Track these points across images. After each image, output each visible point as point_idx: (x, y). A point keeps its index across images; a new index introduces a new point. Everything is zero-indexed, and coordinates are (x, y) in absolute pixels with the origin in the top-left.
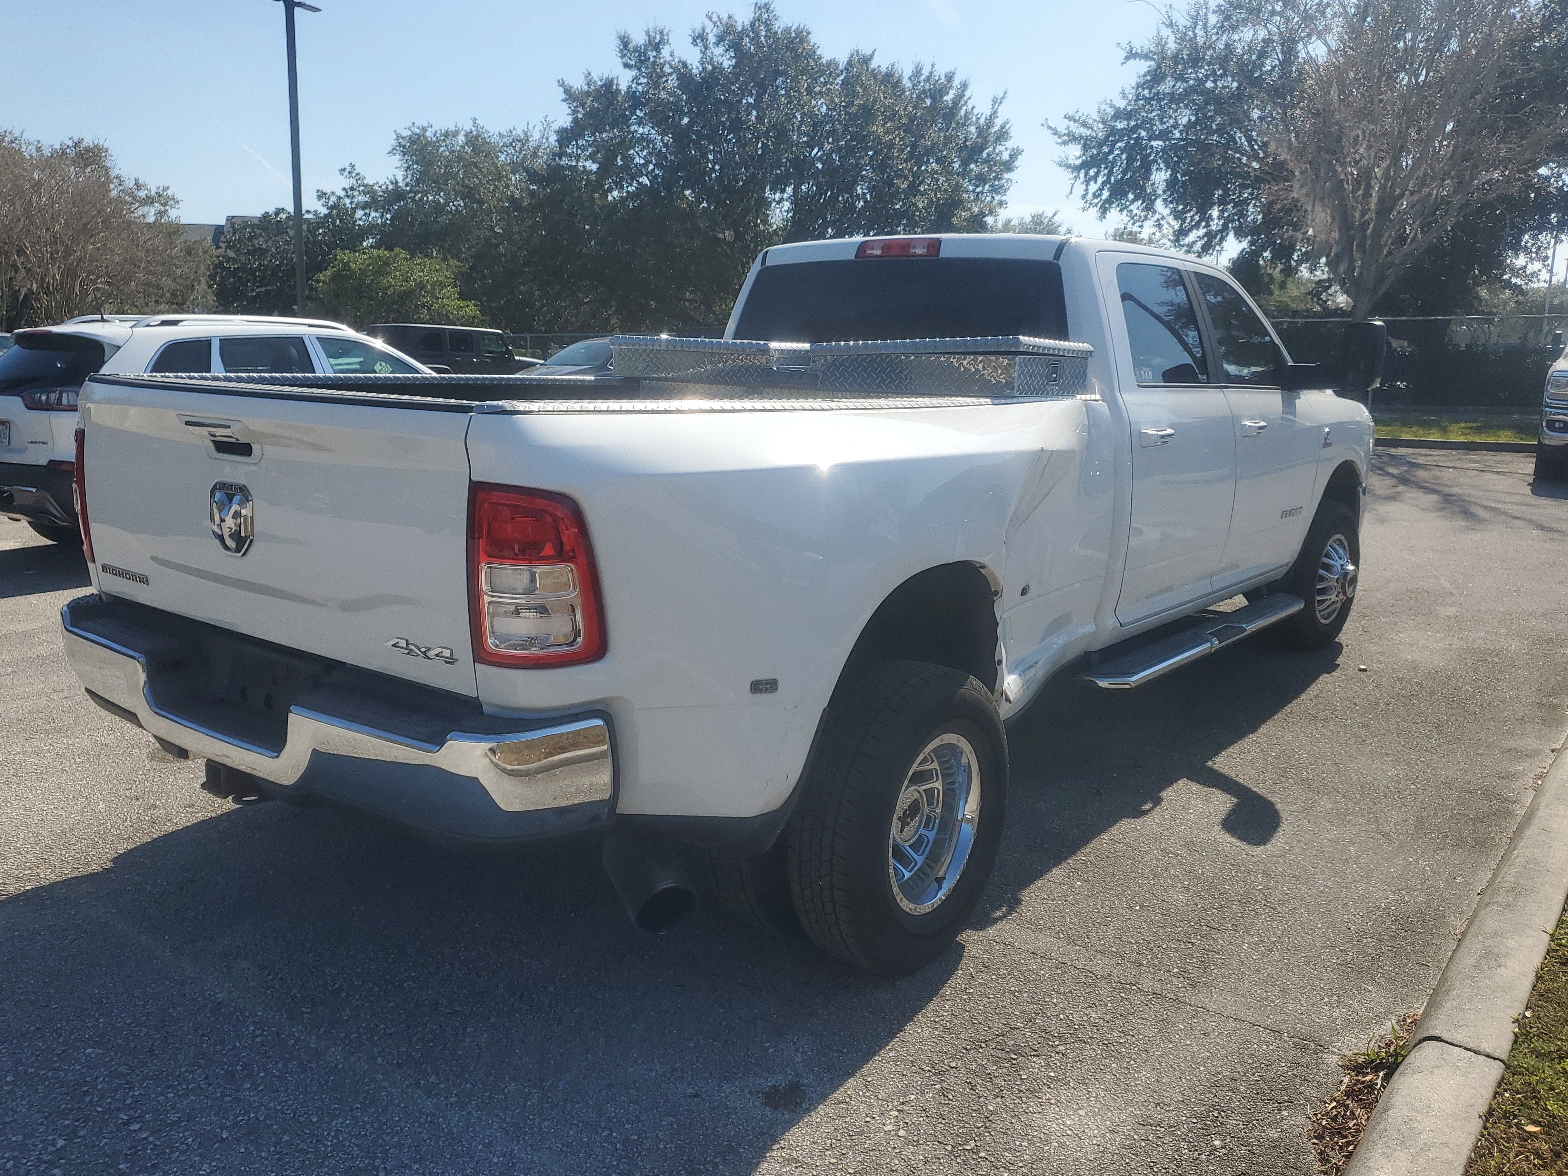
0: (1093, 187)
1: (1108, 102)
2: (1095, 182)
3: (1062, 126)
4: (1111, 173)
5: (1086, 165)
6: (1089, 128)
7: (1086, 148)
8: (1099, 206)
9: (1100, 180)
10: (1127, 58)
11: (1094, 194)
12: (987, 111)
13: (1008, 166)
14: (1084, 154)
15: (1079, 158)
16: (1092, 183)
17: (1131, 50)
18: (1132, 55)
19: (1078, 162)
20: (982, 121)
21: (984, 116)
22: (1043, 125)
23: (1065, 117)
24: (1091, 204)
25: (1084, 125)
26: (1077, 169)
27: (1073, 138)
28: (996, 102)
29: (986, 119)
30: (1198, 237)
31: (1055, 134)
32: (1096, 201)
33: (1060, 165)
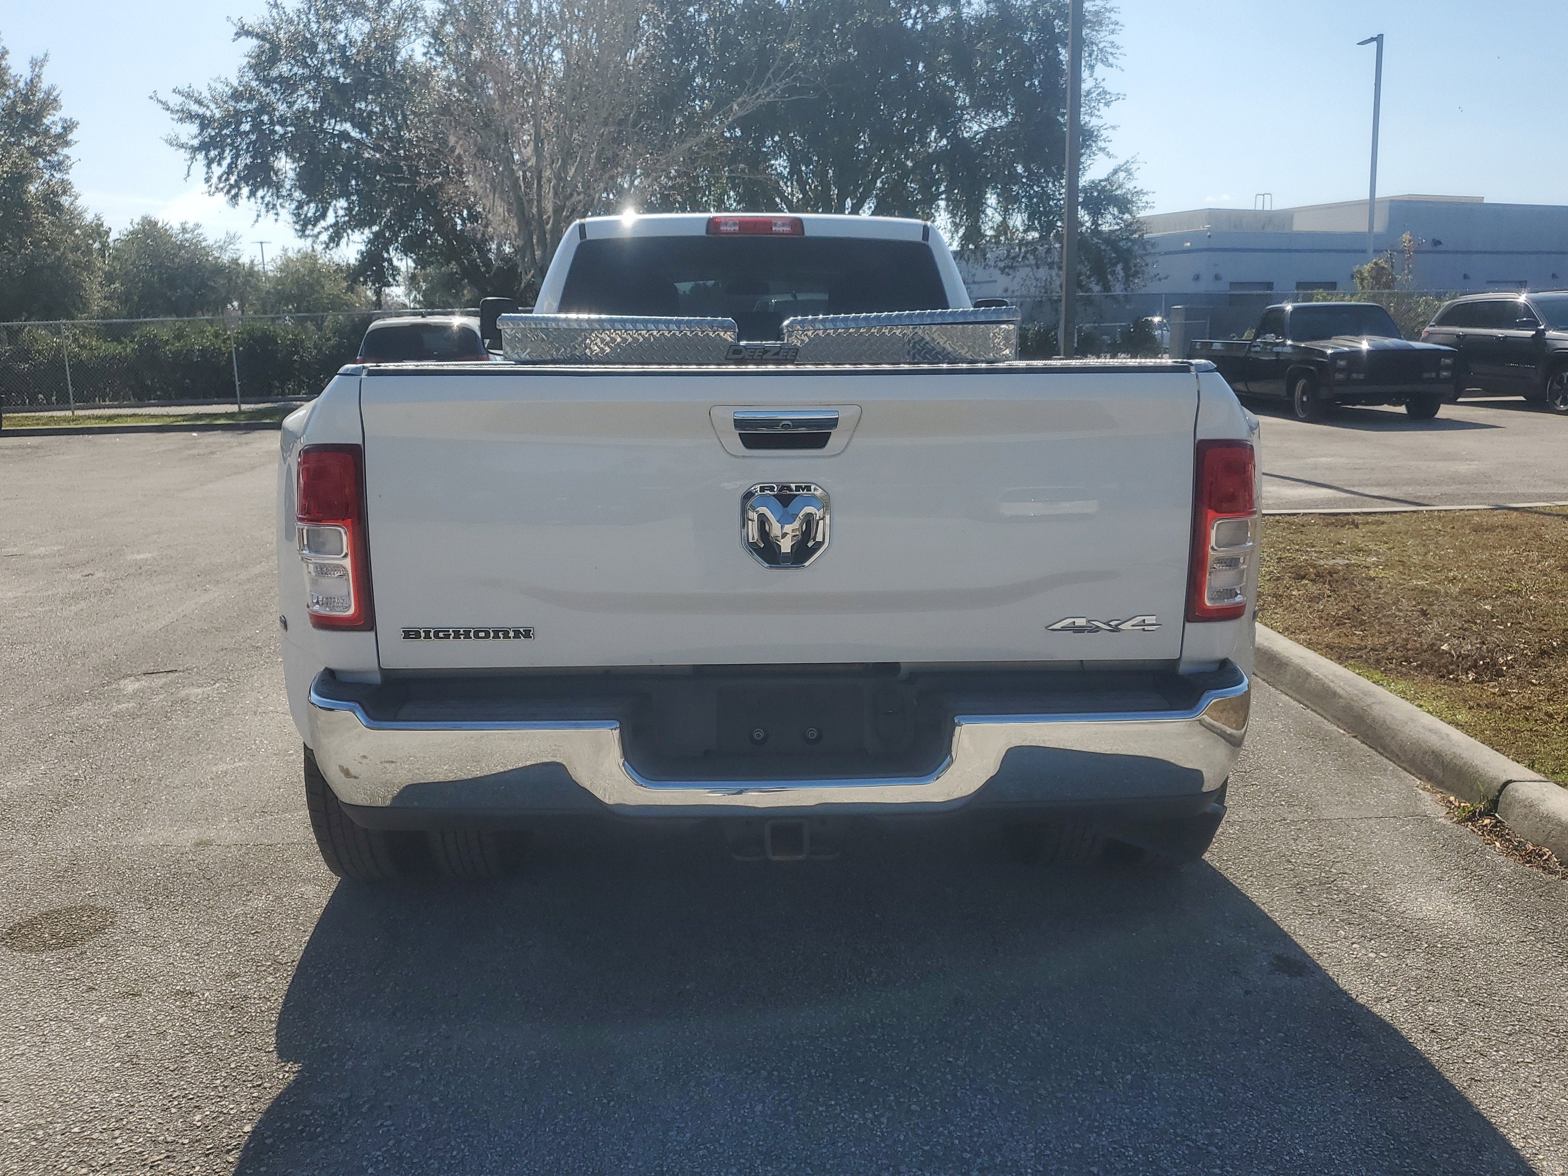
0: (217, 170)
1: (223, 79)
2: (219, 164)
3: (176, 101)
4: (237, 156)
5: (204, 147)
6: (204, 106)
7: (203, 127)
8: (225, 190)
9: (225, 163)
10: (238, 35)
11: (220, 178)
12: (27, 75)
13: (62, 139)
14: (200, 134)
15: (196, 137)
16: (214, 166)
17: (243, 26)
18: (244, 32)
19: (196, 142)
20: (21, 85)
21: (23, 79)
22: (151, 98)
23: (174, 91)
24: (217, 189)
25: (200, 103)
26: (195, 150)
27: (191, 116)
28: (36, 64)
29: (26, 84)
30: (323, 228)
31: (168, 110)
32: (221, 185)
33: (171, 144)
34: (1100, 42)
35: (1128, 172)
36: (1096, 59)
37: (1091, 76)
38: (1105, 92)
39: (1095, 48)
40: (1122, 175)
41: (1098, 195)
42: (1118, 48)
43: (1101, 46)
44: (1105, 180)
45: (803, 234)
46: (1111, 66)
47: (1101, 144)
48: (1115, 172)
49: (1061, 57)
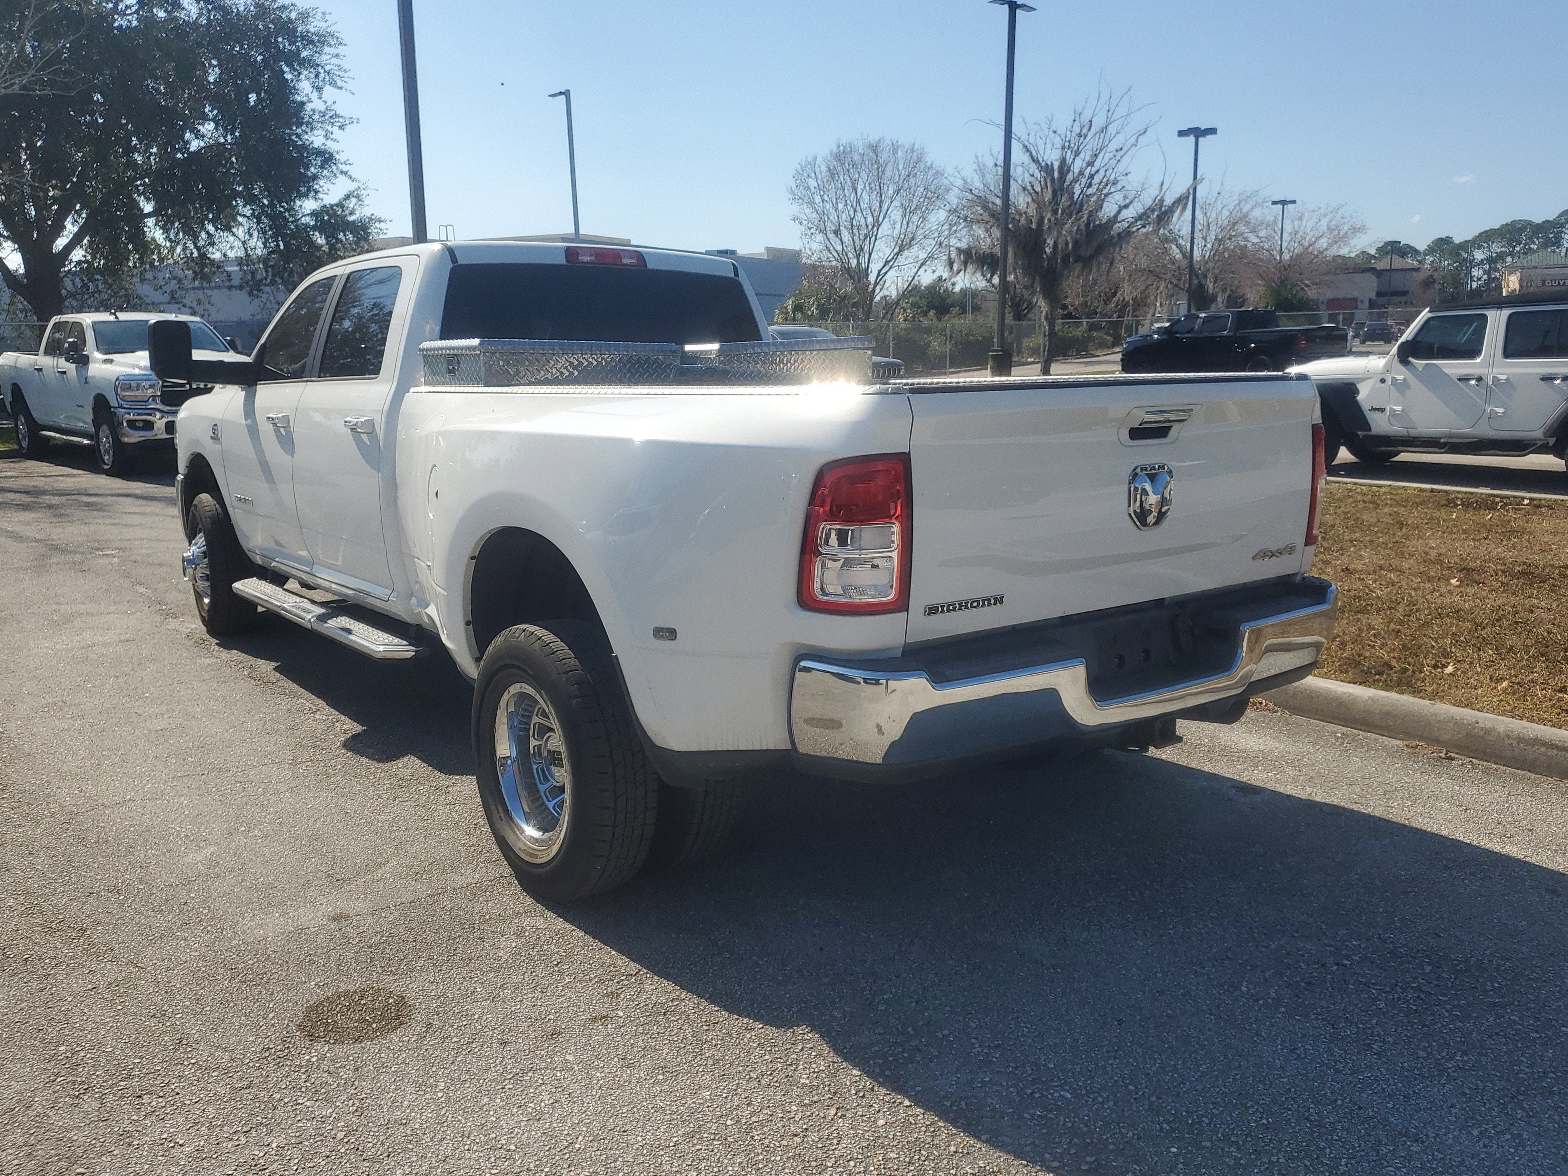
34: (326, 64)
35: (358, 197)
36: (324, 80)
37: (320, 98)
38: (338, 116)
39: (322, 71)
40: (354, 200)
41: (329, 219)
42: (345, 71)
43: (327, 68)
44: (337, 205)
45: (646, 266)
46: (341, 88)
47: (344, 168)
48: (347, 197)
49: (285, 75)
